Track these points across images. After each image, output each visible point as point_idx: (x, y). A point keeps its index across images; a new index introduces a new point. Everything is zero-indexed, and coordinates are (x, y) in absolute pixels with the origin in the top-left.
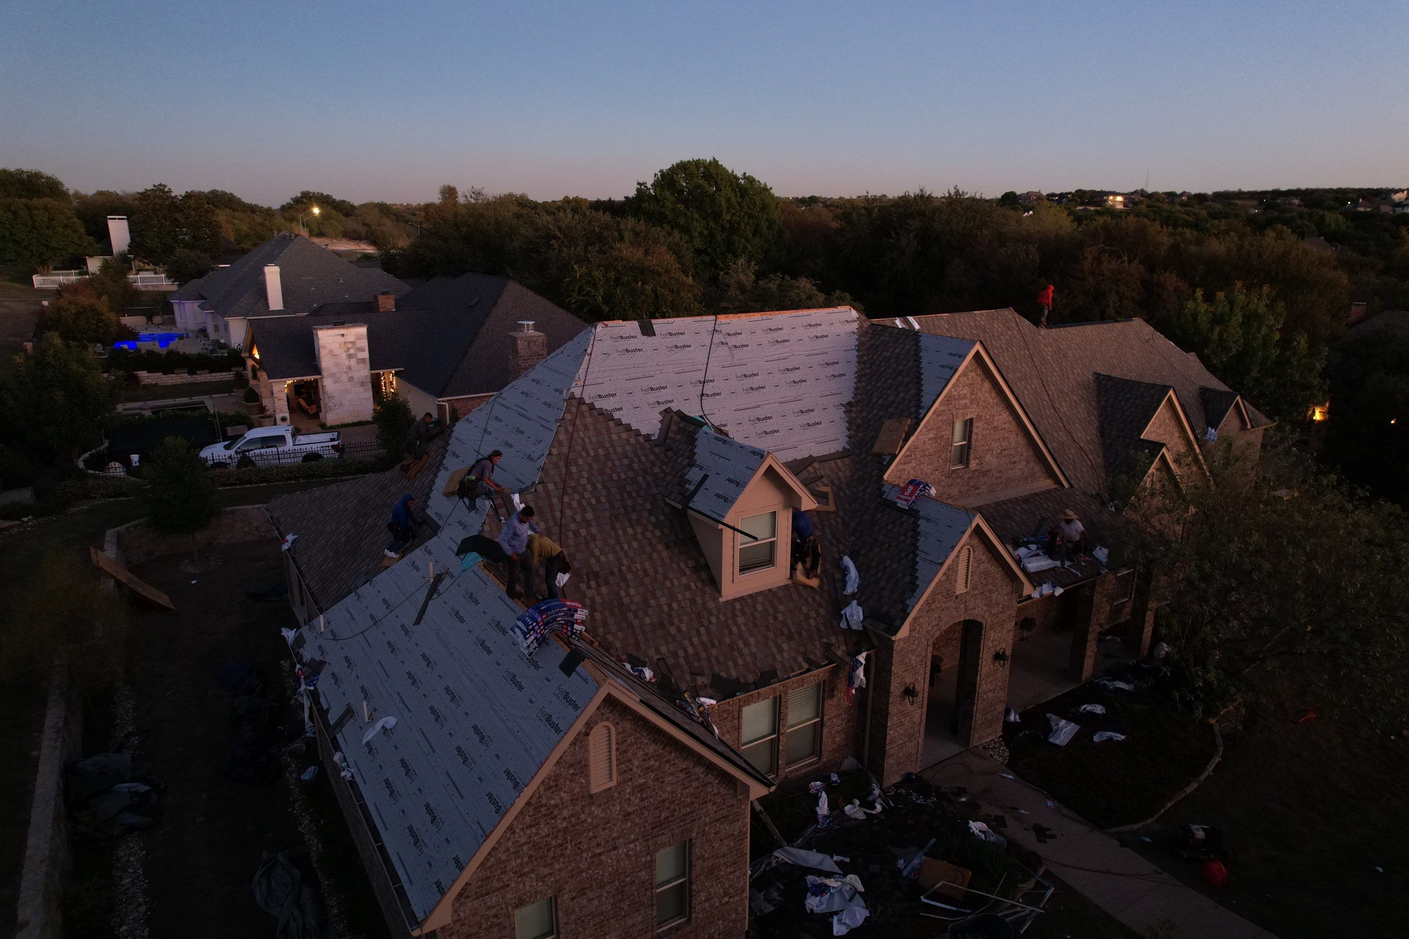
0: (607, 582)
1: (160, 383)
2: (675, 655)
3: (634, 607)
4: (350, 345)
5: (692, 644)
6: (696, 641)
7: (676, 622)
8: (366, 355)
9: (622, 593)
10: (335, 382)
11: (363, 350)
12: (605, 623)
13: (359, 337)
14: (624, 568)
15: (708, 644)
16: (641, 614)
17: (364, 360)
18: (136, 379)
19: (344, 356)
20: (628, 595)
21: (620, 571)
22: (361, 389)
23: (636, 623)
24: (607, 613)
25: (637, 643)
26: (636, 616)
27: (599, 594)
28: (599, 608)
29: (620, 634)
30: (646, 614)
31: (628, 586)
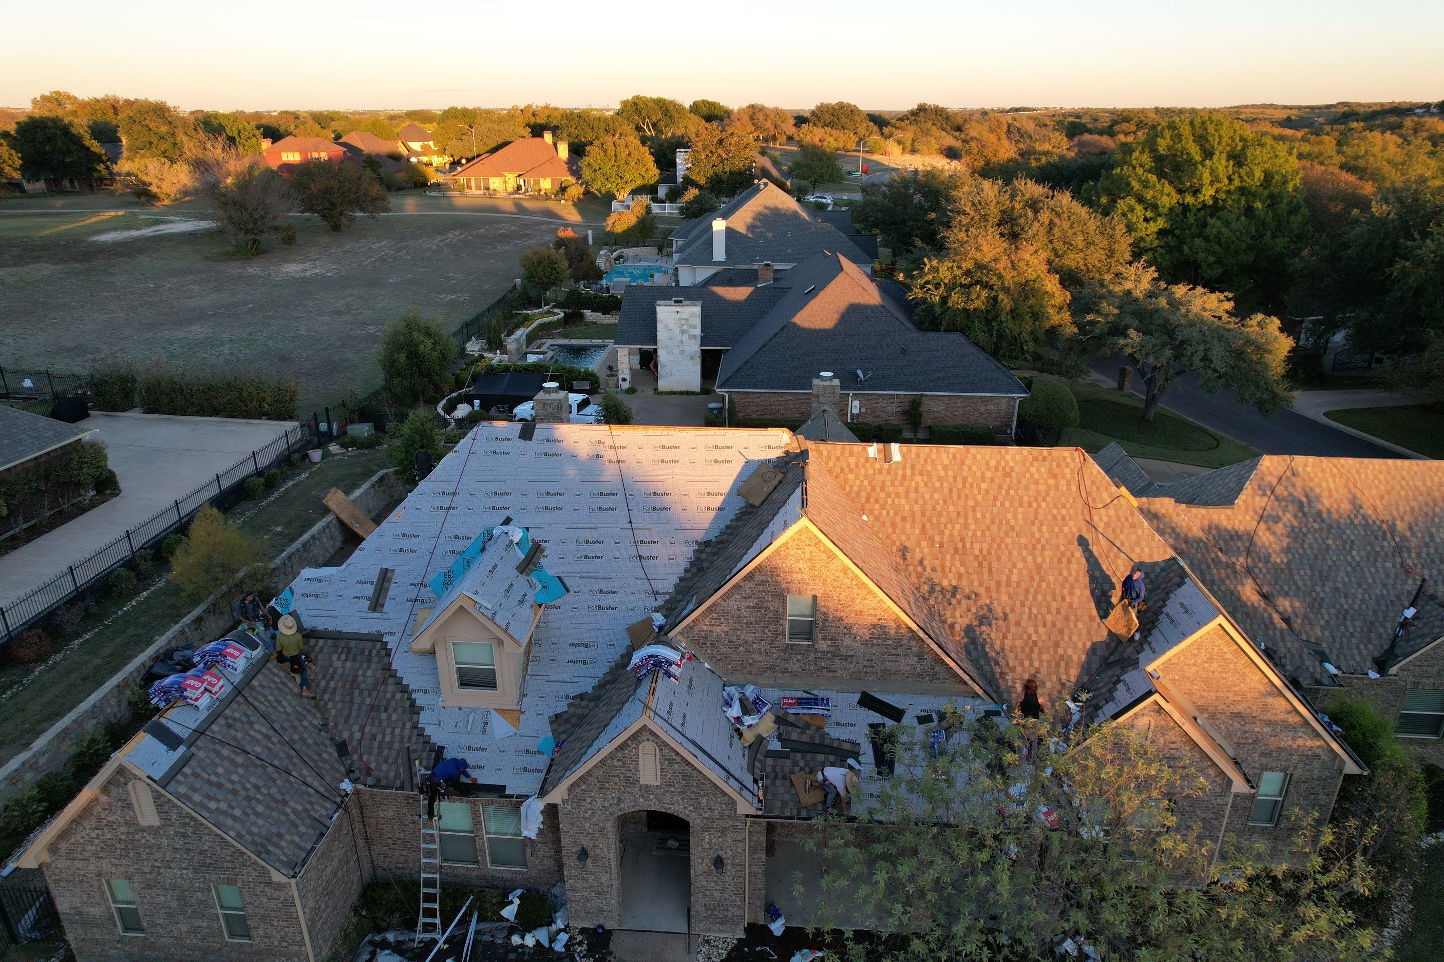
0: (354, 660)
1: (599, 321)
2: (374, 737)
3: (363, 686)
4: (683, 322)
5: (392, 733)
6: (397, 731)
7: (391, 710)
8: (698, 332)
9: (360, 672)
10: (668, 353)
11: (695, 328)
12: (334, 691)
13: (692, 315)
14: (374, 651)
15: (406, 739)
16: (366, 693)
17: (695, 336)
18: (582, 315)
19: (678, 331)
20: (364, 675)
21: (370, 652)
22: (691, 362)
23: (357, 700)
24: (340, 684)
25: (348, 718)
26: (361, 695)
27: (343, 667)
28: (337, 677)
29: (339, 705)
30: (370, 696)
31: (369, 667)
